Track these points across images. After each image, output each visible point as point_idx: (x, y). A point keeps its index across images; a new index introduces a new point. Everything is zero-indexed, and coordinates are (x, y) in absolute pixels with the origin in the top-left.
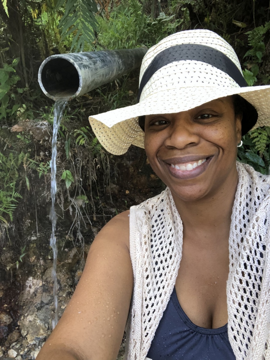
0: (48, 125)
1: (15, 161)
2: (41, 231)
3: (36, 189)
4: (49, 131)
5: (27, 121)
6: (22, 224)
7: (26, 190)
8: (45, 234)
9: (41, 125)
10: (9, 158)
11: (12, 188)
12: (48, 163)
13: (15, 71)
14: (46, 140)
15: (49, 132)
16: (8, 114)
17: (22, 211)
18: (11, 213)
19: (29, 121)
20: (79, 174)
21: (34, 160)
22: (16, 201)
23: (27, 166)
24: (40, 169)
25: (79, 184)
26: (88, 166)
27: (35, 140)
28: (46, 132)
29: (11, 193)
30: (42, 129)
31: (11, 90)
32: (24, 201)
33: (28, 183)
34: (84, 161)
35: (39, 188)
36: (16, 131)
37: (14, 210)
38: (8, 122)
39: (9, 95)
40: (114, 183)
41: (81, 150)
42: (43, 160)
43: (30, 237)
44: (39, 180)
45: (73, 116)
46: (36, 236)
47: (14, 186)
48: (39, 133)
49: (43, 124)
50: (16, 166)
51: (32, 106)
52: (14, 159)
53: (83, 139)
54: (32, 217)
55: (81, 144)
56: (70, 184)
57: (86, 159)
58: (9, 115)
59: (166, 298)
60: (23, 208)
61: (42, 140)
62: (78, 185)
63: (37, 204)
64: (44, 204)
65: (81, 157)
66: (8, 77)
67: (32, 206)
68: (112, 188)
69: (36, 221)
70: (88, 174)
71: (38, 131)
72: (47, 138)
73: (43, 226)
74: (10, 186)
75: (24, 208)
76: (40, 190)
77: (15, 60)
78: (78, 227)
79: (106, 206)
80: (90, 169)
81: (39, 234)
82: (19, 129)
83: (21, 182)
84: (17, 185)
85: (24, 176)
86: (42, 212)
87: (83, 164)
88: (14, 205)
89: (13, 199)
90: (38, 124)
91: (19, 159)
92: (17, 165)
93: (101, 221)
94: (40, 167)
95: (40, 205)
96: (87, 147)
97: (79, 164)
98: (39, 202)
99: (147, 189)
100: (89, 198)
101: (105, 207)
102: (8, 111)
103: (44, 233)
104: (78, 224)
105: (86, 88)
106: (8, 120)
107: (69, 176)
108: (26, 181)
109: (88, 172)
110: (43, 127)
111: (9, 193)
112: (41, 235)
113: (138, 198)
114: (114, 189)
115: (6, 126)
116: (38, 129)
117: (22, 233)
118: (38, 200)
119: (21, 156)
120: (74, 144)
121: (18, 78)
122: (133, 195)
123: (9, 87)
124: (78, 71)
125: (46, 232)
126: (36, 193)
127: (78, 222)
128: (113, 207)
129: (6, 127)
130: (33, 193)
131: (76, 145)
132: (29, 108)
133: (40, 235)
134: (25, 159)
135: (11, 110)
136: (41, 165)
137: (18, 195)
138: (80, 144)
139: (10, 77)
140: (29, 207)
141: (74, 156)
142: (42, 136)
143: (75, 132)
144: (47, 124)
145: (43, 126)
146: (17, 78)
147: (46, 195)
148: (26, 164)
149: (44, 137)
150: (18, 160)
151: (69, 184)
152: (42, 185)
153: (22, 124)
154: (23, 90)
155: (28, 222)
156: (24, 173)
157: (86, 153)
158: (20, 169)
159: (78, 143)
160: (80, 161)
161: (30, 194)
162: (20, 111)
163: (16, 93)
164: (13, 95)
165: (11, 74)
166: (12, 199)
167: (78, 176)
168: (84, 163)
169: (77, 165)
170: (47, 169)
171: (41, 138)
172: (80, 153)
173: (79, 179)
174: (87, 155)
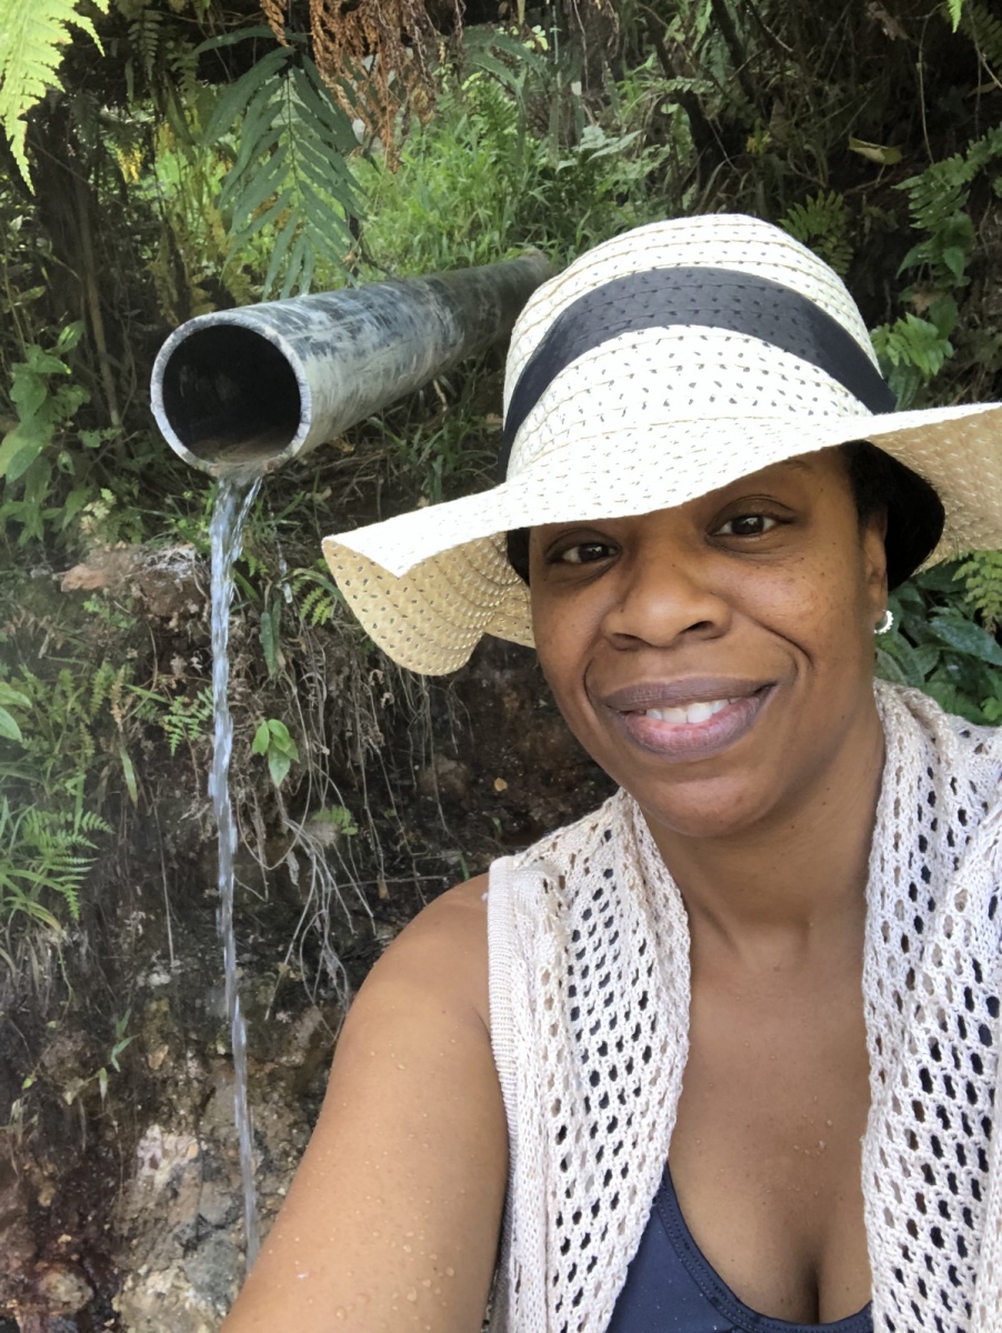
0: (197, 558)
1: (78, 697)
2: (187, 951)
3: (162, 794)
4: (200, 581)
5: (119, 550)
6: (112, 927)
7: (124, 802)
8: (202, 960)
9: (172, 560)
10: (58, 688)
11: (73, 798)
12: (201, 696)
13: (69, 372)
14: (193, 616)
15: (201, 585)
16: (48, 523)
17: (113, 879)
18: (74, 890)
19: (127, 549)
20: (318, 728)
21: (149, 687)
22: (88, 843)
23: (124, 712)
24: (174, 720)
25: (320, 768)
26: (348, 700)
27: (150, 616)
28: (188, 584)
29: (69, 817)
30: (175, 575)
31: (56, 439)
32: (120, 843)
33: (130, 777)
34: (334, 683)
35: (172, 789)
36: (80, 589)
37: (81, 878)
38: (50, 556)
39: (49, 456)
40: (449, 754)
41: (322, 642)
42: (181, 689)
43: (147, 976)
44: (172, 763)
45: (285, 522)
46: (169, 972)
47: (81, 787)
48: (165, 592)
49: (176, 558)
50: (85, 716)
51: (136, 492)
52: (76, 689)
53: (327, 600)
54: (151, 902)
55: (319, 622)
56: (286, 767)
57: (339, 672)
58: (55, 529)
59: (635, 1213)
60: (114, 868)
61: (176, 614)
62: (316, 770)
63: (167, 853)
64: (191, 848)
65: (321, 667)
66: (44, 392)
67: (150, 859)
68: (442, 771)
69: (165, 913)
70: (349, 727)
71: (161, 584)
72: (194, 608)
73: (193, 931)
74: (66, 789)
75: (118, 869)
76: (174, 797)
77: (67, 329)
78: (323, 928)
79: (424, 842)
80: (358, 711)
81: (178, 963)
82: (92, 578)
83: (106, 772)
84: (91, 784)
85: (117, 749)
86: (185, 879)
87: (329, 692)
88: (83, 861)
89: (77, 838)
90: (160, 558)
91: (96, 690)
92: (88, 712)
93: (407, 900)
94: (172, 714)
95: (178, 854)
96: (342, 628)
97: (315, 695)
98: (176, 843)
99: (571, 769)
100: (359, 818)
101: (421, 848)
102: (52, 512)
103: (195, 956)
104: (320, 916)
105: (326, 423)
106: (53, 547)
107: (280, 740)
108: (122, 769)
109: (349, 723)
110: (179, 567)
111: (63, 817)
112: (187, 964)
113: (540, 805)
114: (452, 778)
115: (45, 568)
116: (160, 575)
117: (114, 960)
118: (169, 836)
119: (100, 676)
120: (292, 623)
121: (79, 393)
122: (522, 794)
123: (50, 430)
124: (294, 365)
125: (203, 952)
126: (163, 809)
127: (320, 908)
128: (447, 845)
129: (45, 572)
130: (150, 811)
131: (302, 626)
132: (126, 499)
133: (181, 967)
134: (117, 687)
135: (60, 510)
136: (176, 706)
137: (94, 821)
138: (314, 621)
139: (53, 391)
140: (136, 864)
141: (297, 665)
142: (174, 599)
143: (296, 577)
144: (192, 555)
145: (176, 566)
146: (76, 396)
147: (199, 815)
148: (121, 706)
149: (183, 602)
150: (90, 692)
151: (281, 769)
153: (100, 559)
154: (102, 437)
155: (136, 919)
156: (113, 738)
157: (339, 653)
158: (101, 725)
159: (309, 616)
160: (320, 682)
161: (140, 816)
162: (91, 513)
163: (75, 446)
164: (64, 458)
165: (55, 382)
166: (74, 837)
167: (314, 738)
168: (332, 688)
169: (310, 697)
170: (197, 721)
171: (172, 610)
172: (319, 653)
173: (319, 749)
174: (342, 659)
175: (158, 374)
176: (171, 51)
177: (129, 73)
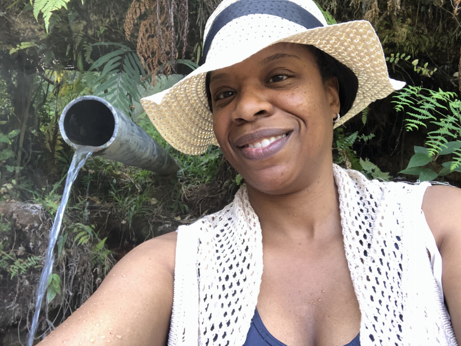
0: (42, 209)
5: (11, 202)
9: (32, 208)
12: (29, 259)
13: (10, 144)
14: (35, 227)
15: (42, 218)
19: (15, 202)
20: (70, 285)
21: (8, 253)
24: (15, 267)
25: (66, 300)
26: (82, 278)
27: (18, 225)
28: (36, 217)
30: (32, 212)
34: (80, 269)
41: (79, 252)
42: (21, 256)
45: (76, 208)
48: (27, 216)
49: (34, 208)
53: (86, 237)
55: (81, 244)
56: (53, 296)
57: (83, 266)
61: (29, 225)
65: (77, 262)
70: (81, 290)
71: (27, 214)
72: (37, 224)
77: (14, 131)
80: (86, 284)
87: (77, 273)
90: (28, 206)
94: (14, 264)
96: (87, 251)
97: (72, 272)
105: (119, 143)
107: (55, 282)
109: (81, 288)
110: (34, 211)
116: (27, 211)
120: (70, 244)
121: (10, 153)
124: (115, 117)
131: (73, 245)
136: (17, 262)
138: (79, 243)
141: (67, 260)
142: (30, 219)
143: (75, 226)
144: (40, 208)
145: (33, 210)
147: (13, 308)
149: (33, 221)
151: (51, 296)
152: (10, 295)
157: (85, 258)
159: (77, 242)
160: (75, 267)
162: (6, 187)
167: (67, 288)
168: (79, 271)
169: (70, 272)
170: (25, 267)
171: (28, 222)
172: (78, 256)
173: (68, 292)
174: (86, 261)
175: (65, 111)
176: (85, 44)
177: (69, 48)
